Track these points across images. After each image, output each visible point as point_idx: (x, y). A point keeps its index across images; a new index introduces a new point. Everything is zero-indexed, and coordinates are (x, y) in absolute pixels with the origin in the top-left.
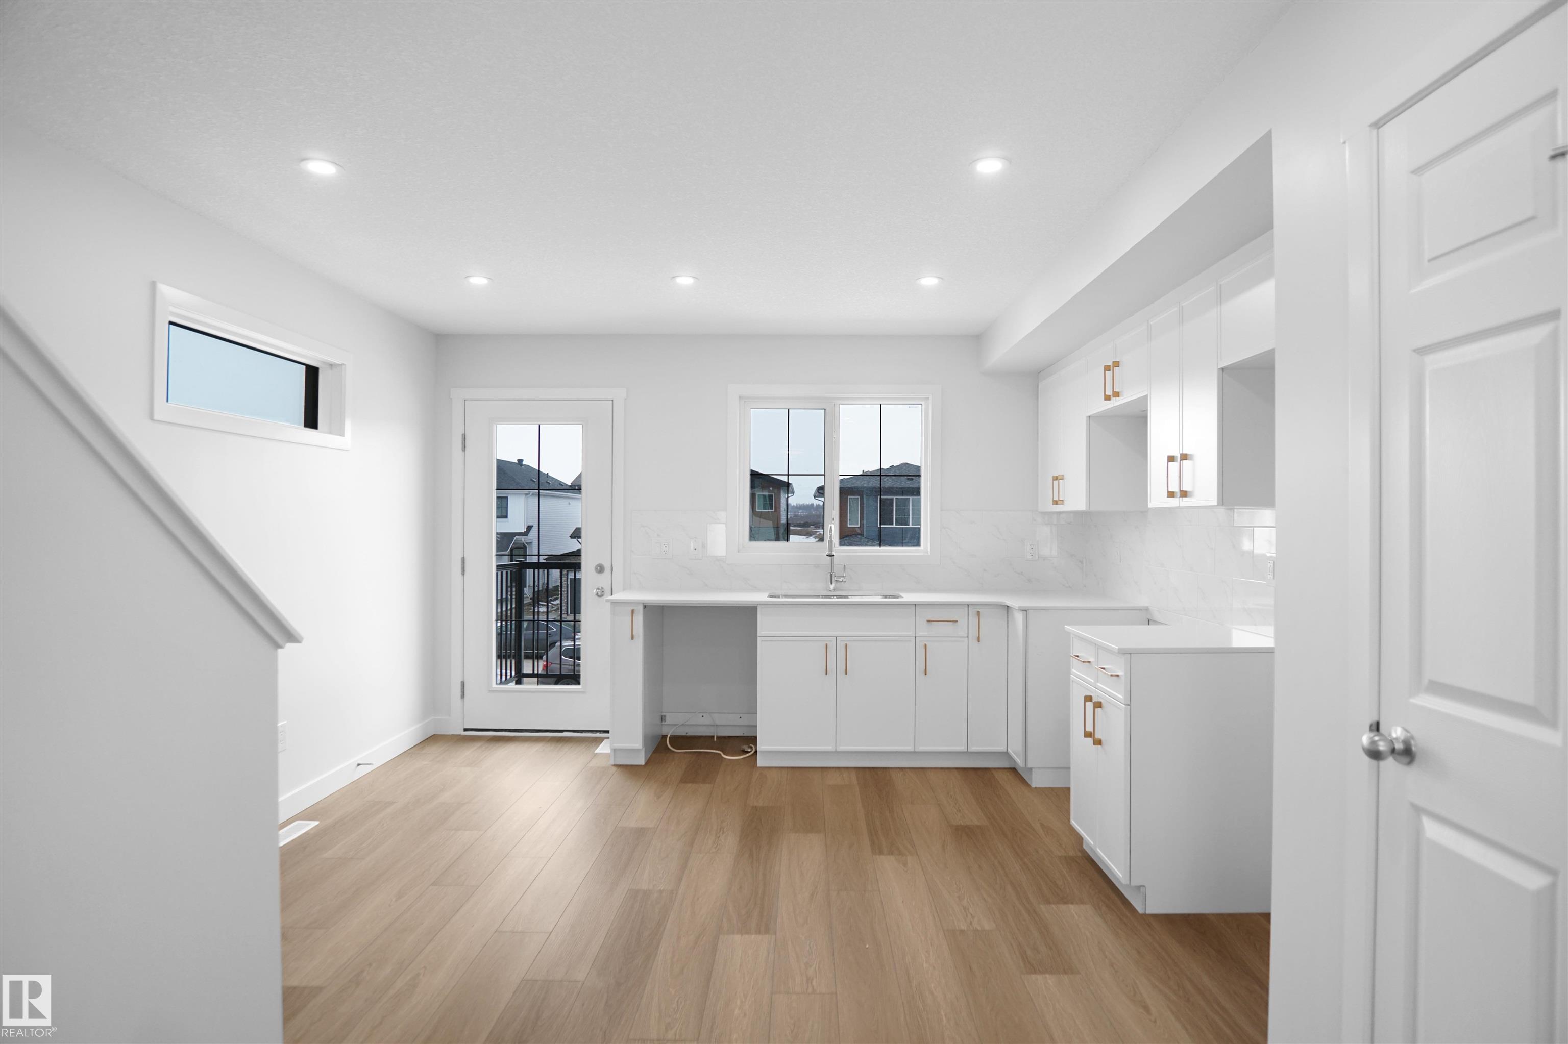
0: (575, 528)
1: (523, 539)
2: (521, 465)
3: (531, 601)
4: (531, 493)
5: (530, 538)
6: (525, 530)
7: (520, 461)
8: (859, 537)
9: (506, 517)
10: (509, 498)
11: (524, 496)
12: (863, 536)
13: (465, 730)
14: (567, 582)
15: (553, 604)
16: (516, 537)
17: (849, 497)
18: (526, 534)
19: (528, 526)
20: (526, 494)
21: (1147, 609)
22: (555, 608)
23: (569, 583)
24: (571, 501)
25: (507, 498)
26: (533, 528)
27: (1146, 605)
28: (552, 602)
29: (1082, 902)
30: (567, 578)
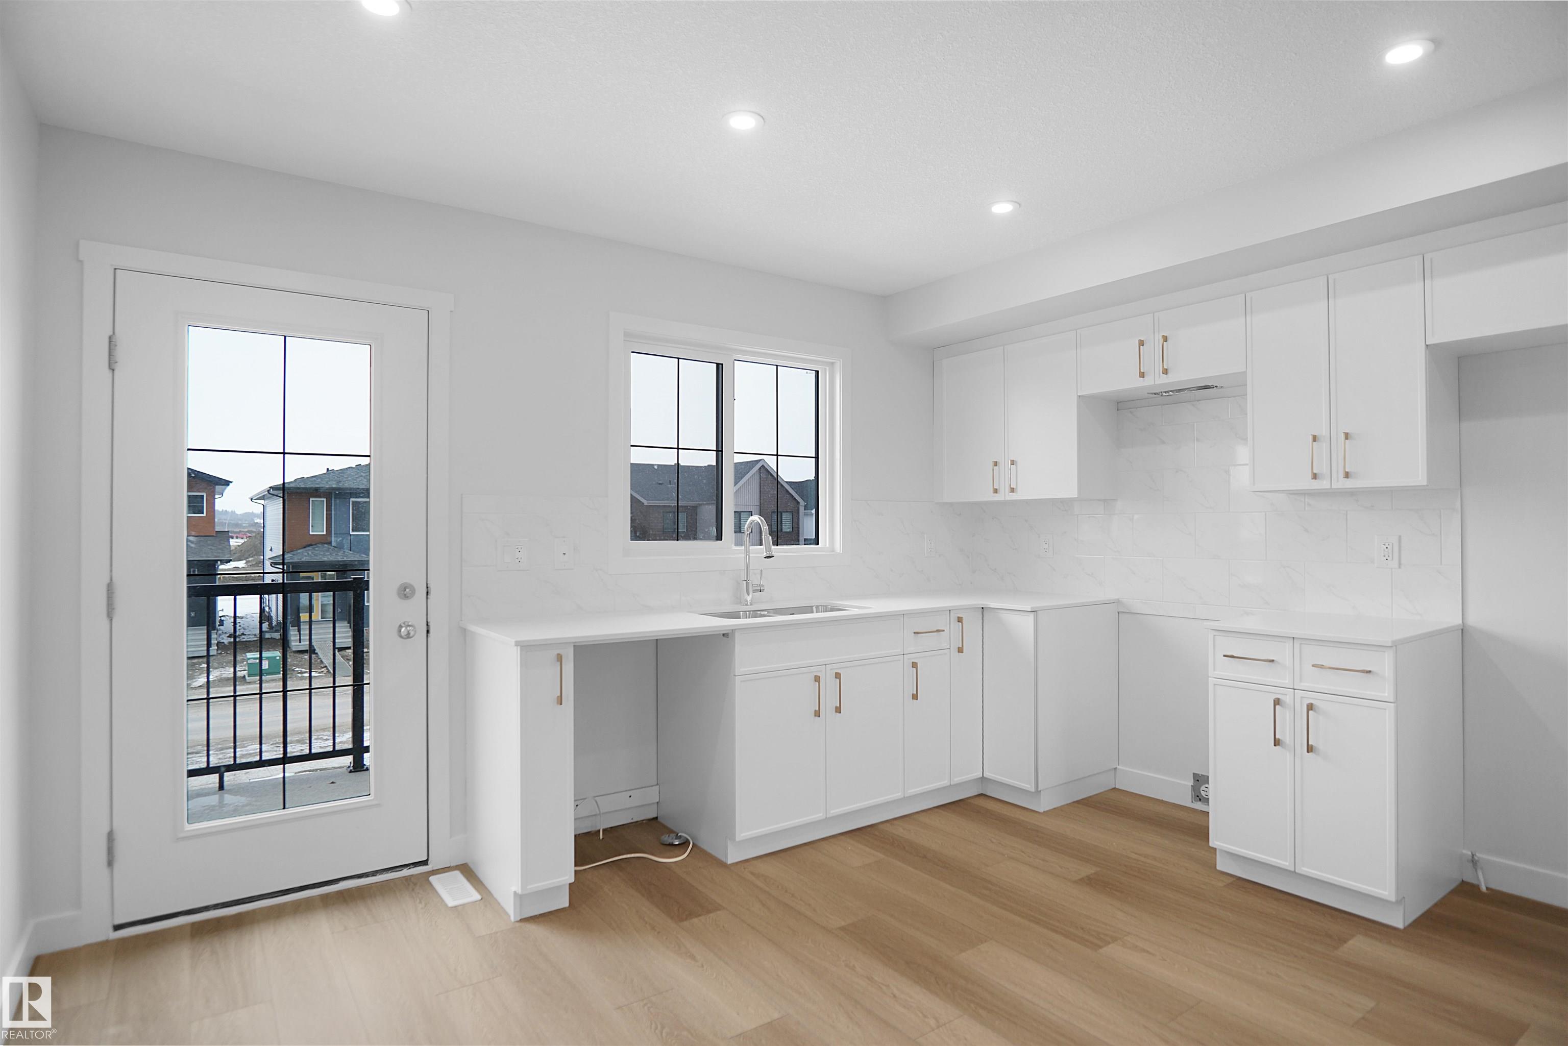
8: (326, 545)
12: (331, 545)
13: (117, 928)
17: (311, 499)
21: (1118, 602)
27: (1117, 597)
29: (1353, 936)
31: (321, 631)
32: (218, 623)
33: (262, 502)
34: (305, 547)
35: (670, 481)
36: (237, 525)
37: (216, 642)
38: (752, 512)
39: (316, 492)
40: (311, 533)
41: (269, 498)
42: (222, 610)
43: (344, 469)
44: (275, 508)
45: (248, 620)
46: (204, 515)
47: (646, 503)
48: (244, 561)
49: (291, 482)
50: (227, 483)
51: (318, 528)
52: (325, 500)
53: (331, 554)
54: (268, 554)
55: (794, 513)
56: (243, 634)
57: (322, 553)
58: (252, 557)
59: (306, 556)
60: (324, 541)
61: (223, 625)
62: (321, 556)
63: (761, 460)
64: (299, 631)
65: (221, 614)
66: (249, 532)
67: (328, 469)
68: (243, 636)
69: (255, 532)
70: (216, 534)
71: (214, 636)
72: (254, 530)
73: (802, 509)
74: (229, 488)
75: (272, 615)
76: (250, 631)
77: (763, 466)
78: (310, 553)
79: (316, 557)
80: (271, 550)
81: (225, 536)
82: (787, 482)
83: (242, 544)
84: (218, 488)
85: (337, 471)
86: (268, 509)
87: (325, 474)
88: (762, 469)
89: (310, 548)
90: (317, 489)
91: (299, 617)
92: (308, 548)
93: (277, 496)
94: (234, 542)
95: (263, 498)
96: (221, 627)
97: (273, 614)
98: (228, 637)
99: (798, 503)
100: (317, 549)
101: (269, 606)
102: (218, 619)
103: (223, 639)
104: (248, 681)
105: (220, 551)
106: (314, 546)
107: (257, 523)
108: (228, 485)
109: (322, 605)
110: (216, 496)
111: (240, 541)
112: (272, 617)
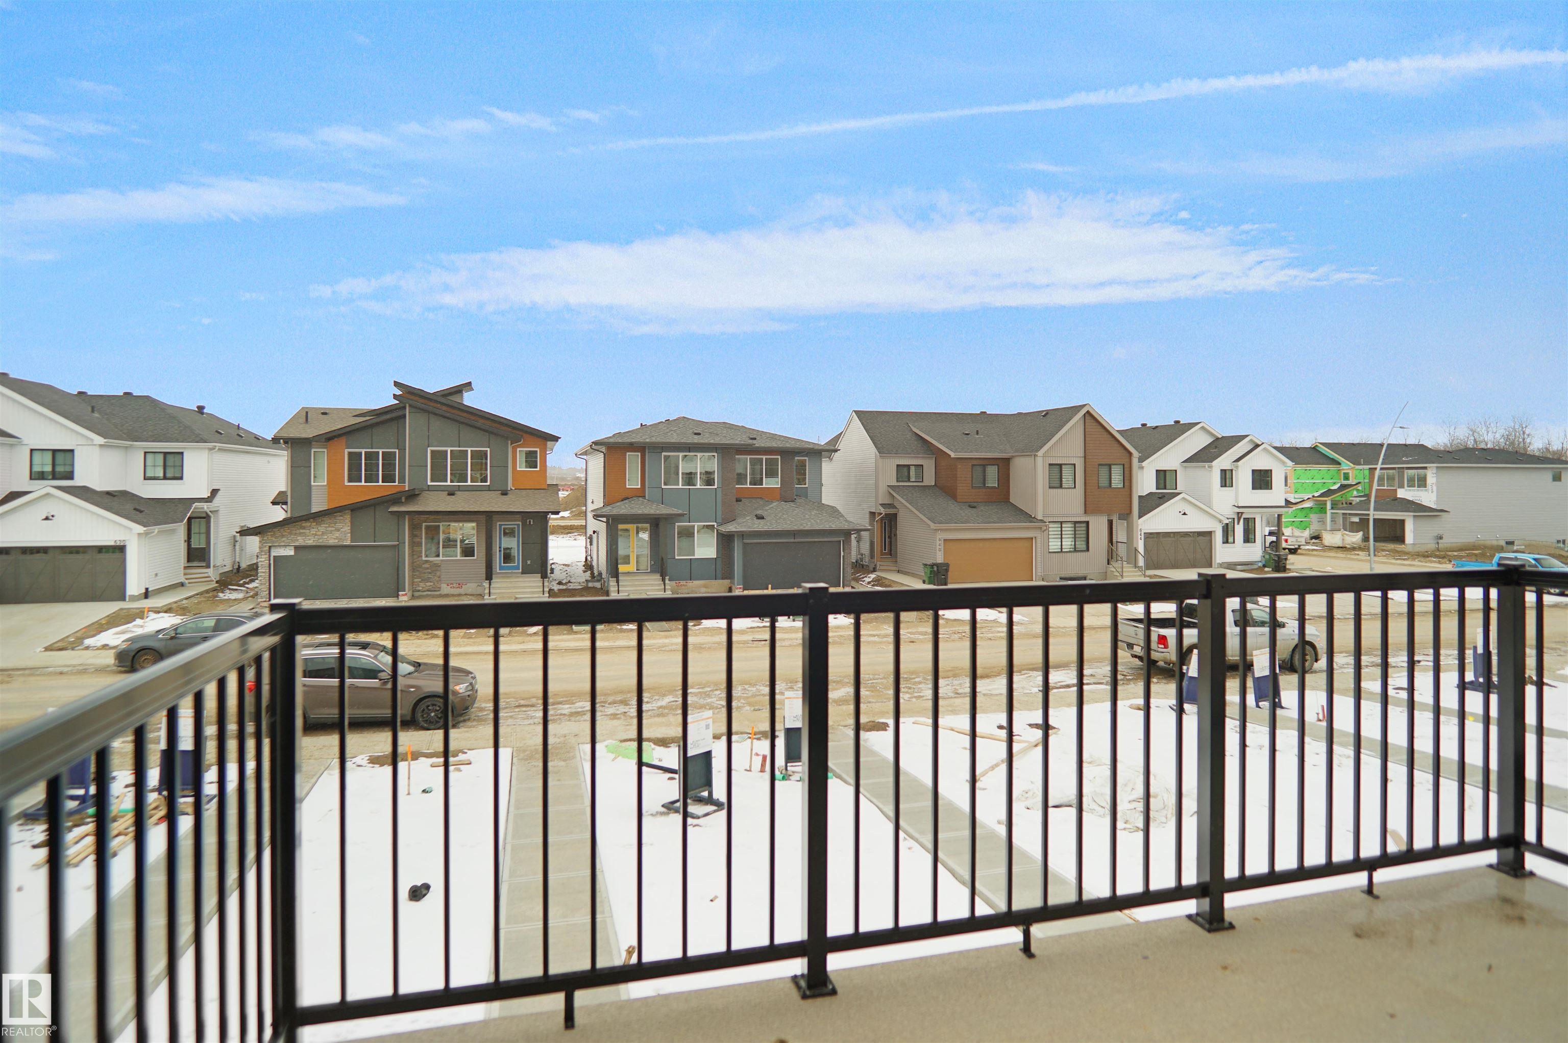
0: (277, 492)
1: (205, 506)
2: (202, 413)
3: (217, 585)
4: (217, 448)
5: (216, 505)
6: (209, 495)
7: (201, 409)
8: (641, 499)
9: (181, 478)
10: (185, 454)
11: (207, 451)
12: (645, 499)
14: (270, 560)
15: (247, 588)
16: (196, 504)
17: (628, 454)
18: (209, 500)
19: (213, 490)
20: (211, 449)
22: (251, 594)
23: (272, 562)
24: (271, 459)
25: (182, 453)
26: (220, 492)
28: (247, 586)
30: (270, 556)
31: (637, 583)
32: (549, 572)
33: (585, 457)
34: (622, 501)
35: (977, 431)
36: (563, 479)
37: (548, 589)
38: (1075, 465)
39: (632, 447)
40: (627, 487)
41: (590, 453)
42: (553, 559)
43: (655, 424)
44: (597, 463)
45: (573, 568)
46: (538, 469)
47: (953, 455)
48: (569, 512)
49: (610, 437)
50: (556, 439)
51: (633, 482)
52: (639, 454)
53: (645, 507)
54: (591, 507)
55: (1125, 466)
56: (569, 582)
57: (637, 506)
58: (575, 507)
59: (623, 509)
60: (640, 494)
61: (553, 573)
62: (636, 509)
63: (1086, 405)
64: (618, 582)
65: (551, 562)
66: (572, 485)
67: (641, 424)
68: (570, 584)
69: (577, 485)
70: (548, 487)
71: (546, 584)
72: (577, 483)
73: (1135, 461)
74: (558, 443)
75: (593, 564)
76: (575, 579)
77: (1088, 412)
78: (627, 505)
79: (632, 510)
80: (593, 502)
81: (555, 488)
82: (1118, 431)
83: (568, 495)
84: (549, 444)
85: (650, 425)
86: (590, 464)
87: (639, 429)
88: (1087, 415)
89: (627, 501)
90: (631, 444)
91: (617, 569)
92: (625, 501)
93: (598, 451)
94: (562, 494)
95: (585, 453)
96: (552, 575)
97: (595, 563)
98: (557, 584)
99: (1130, 454)
100: (633, 502)
101: (590, 555)
102: (549, 568)
103: (553, 585)
104: (574, 630)
105: (550, 503)
106: (630, 500)
107: (578, 477)
108: (557, 441)
109: (638, 557)
110: (548, 452)
111: (567, 493)
112: (593, 566)
